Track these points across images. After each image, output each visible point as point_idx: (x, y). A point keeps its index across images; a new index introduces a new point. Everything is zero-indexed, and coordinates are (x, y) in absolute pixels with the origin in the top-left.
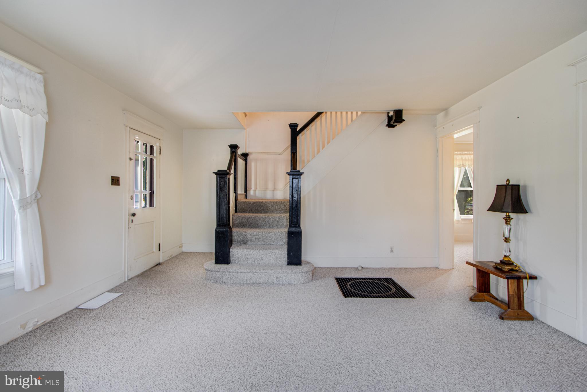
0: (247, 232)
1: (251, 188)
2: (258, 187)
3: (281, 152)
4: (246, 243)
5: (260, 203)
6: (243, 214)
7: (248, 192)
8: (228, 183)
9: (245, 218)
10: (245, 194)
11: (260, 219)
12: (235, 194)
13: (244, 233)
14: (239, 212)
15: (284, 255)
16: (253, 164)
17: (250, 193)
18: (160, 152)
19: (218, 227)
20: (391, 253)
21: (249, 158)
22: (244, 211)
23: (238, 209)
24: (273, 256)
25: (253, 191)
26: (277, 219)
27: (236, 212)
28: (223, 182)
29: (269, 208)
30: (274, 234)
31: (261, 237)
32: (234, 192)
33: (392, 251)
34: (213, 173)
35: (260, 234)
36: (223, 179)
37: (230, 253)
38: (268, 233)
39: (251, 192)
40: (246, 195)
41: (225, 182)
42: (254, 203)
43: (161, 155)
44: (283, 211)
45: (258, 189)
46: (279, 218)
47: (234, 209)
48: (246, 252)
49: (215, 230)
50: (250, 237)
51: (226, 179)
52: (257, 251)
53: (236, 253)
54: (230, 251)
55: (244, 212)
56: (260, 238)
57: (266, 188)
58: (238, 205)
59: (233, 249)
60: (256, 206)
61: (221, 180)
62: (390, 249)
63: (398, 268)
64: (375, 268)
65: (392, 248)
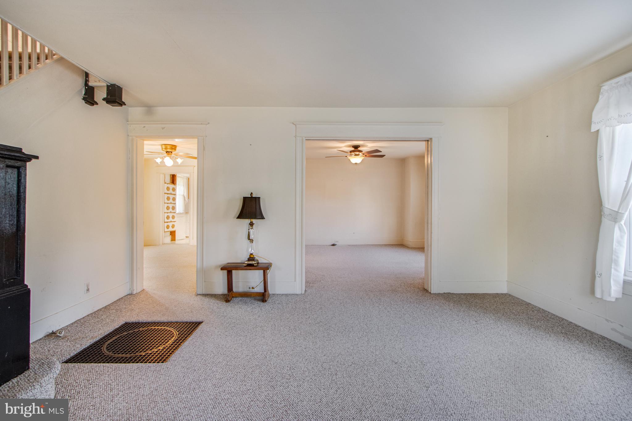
20: (86, 293)
33: (88, 290)
63: (96, 311)
64: (69, 325)
65: (88, 286)
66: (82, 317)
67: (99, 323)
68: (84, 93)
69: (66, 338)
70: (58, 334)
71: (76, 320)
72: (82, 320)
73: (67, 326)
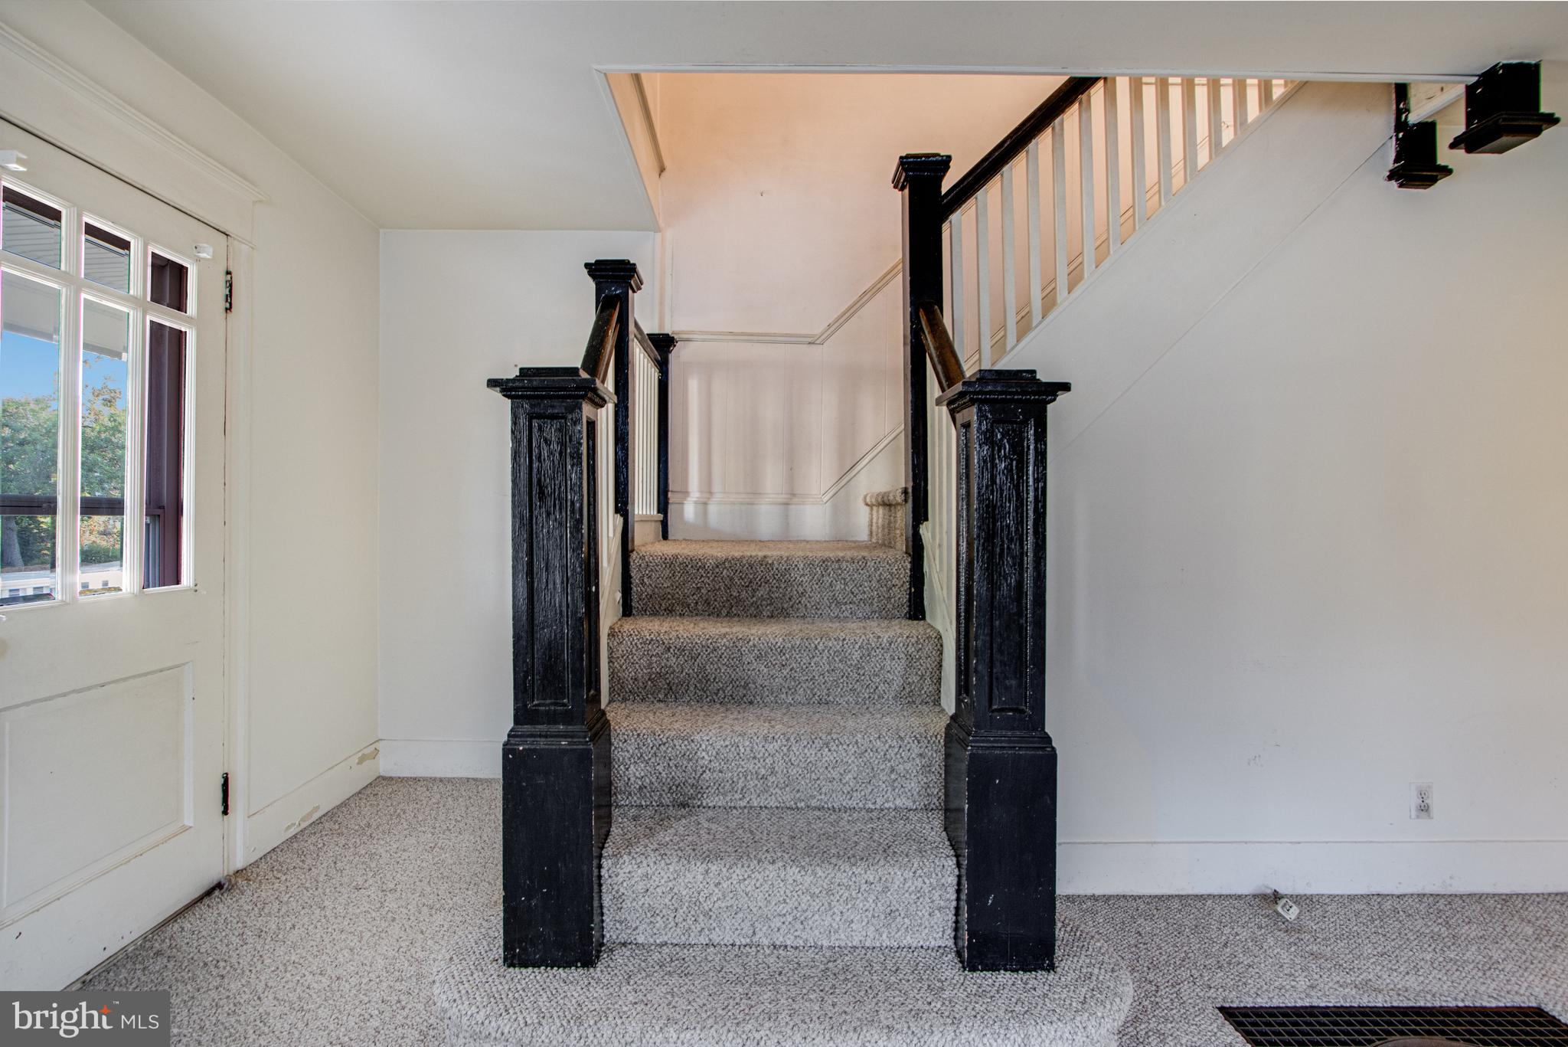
0: (697, 737)
1: (686, 493)
2: (717, 487)
3: (818, 331)
4: (692, 798)
5: (751, 564)
6: (666, 627)
7: (671, 508)
8: (584, 449)
9: (682, 650)
10: (661, 516)
11: (758, 658)
12: (620, 520)
13: (681, 746)
14: (643, 612)
15: (936, 896)
16: (694, 386)
17: (682, 512)
18: (229, 297)
19: (527, 728)
20: (1418, 817)
21: (678, 357)
22: (667, 606)
23: (635, 597)
24: (870, 904)
25: (696, 503)
26: (857, 655)
27: (627, 610)
28: (555, 446)
29: (801, 589)
30: (852, 749)
31: (780, 767)
32: (617, 511)
33: (1424, 809)
34: (493, 383)
35: (770, 747)
36: (556, 424)
37: (600, 885)
38: (818, 743)
39: (687, 511)
40: (665, 524)
41: (566, 441)
42: (720, 564)
43: (231, 315)
44: (872, 604)
45: (717, 497)
46: (868, 652)
47: (619, 595)
48: (700, 877)
49: (507, 750)
50: (715, 764)
51: (577, 422)
52: (771, 871)
53: (640, 887)
54: (603, 872)
55: (670, 611)
56: (773, 773)
57: (755, 493)
58: (634, 572)
59: (617, 855)
60: (731, 579)
61: (540, 429)
62: (1415, 801)
63: (1461, 896)
64: (1342, 896)
65: (1422, 795)
66: (1397, 892)
67: (1433, 946)
68: (1392, 155)
69: (1297, 935)
70: (1279, 909)
71: (1374, 890)
72: (1390, 902)
73: (1332, 897)
